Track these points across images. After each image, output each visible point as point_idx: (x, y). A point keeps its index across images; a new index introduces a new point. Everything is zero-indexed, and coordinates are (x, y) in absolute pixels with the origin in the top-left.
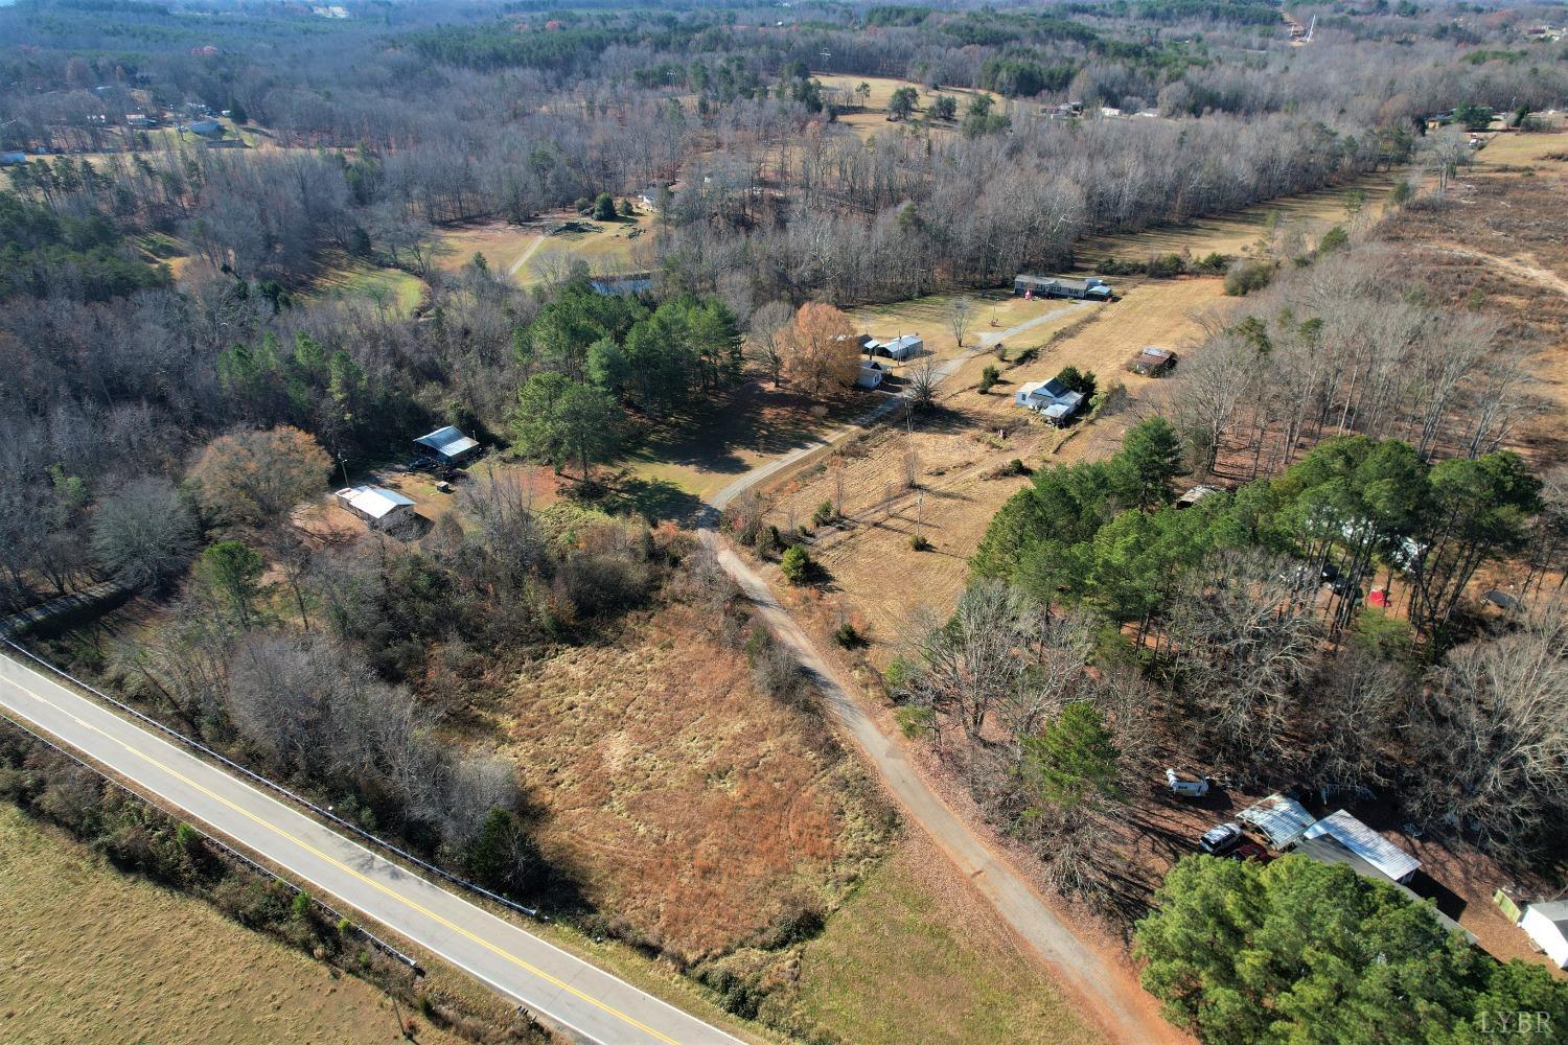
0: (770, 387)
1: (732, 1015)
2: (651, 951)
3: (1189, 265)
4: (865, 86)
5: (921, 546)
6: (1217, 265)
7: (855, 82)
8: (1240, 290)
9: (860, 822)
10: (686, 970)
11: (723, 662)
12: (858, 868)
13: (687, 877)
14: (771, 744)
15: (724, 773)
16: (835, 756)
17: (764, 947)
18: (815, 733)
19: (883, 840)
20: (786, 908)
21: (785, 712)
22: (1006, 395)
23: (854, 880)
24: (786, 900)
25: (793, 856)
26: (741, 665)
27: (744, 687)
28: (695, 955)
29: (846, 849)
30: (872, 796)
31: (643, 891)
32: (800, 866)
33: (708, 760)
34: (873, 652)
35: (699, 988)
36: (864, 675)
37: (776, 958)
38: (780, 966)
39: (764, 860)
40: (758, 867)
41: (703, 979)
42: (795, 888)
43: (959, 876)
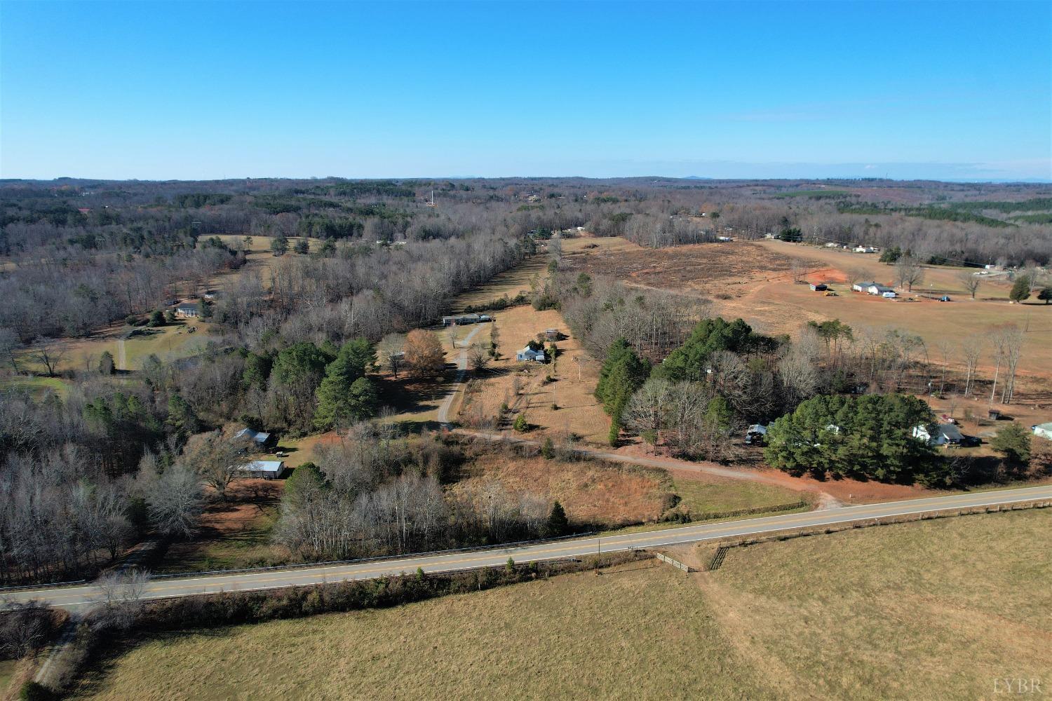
0: (393, 379)
2: (641, 524)
3: (509, 302)
4: (249, 238)
5: (556, 408)
6: (521, 301)
7: (243, 237)
8: (543, 308)
9: (652, 476)
10: (658, 522)
11: (532, 463)
12: (668, 484)
13: (621, 508)
14: (590, 473)
15: (586, 485)
16: (618, 465)
17: (671, 507)
18: (603, 463)
19: (665, 475)
20: (662, 499)
21: (582, 464)
22: (508, 359)
23: (671, 486)
24: (660, 497)
25: (645, 490)
26: (542, 461)
27: (553, 465)
28: (655, 518)
29: (658, 481)
30: (646, 468)
31: (614, 516)
32: (651, 491)
33: (574, 485)
34: (588, 439)
35: (667, 524)
36: (594, 445)
37: (679, 508)
38: (682, 508)
39: (638, 494)
40: (639, 497)
41: (667, 520)
42: (658, 495)
43: (698, 473)
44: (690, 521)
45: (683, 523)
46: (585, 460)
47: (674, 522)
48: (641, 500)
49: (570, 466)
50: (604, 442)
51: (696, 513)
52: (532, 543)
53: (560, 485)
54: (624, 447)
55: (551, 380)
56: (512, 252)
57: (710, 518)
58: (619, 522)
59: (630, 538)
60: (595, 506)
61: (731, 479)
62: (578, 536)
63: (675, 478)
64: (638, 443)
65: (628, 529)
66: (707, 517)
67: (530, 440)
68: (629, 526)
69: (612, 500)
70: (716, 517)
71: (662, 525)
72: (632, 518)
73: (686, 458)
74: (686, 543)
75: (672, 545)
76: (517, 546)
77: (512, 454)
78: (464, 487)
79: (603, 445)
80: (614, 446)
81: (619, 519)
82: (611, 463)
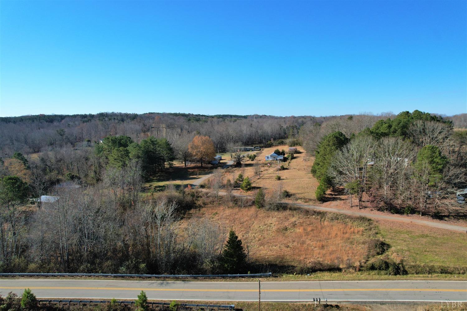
1: (398, 276)
2: (337, 270)
3: (274, 144)
5: (280, 179)
6: (282, 143)
8: (293, 145)
9: (355, 223)
10: (360, 269)
11: (245, 211)
12: (374, 231)
13: (317, 250)
14: (293, 219)
15: (286, 229)
16: (322, 214)
17: (378, 254)
18: (307, 212)
19: (370, 224)
20: (367, 245)
21: (288, 212)
22: (260, 160)
23: (377, 233)
24: (364, 243)
25: (347, 236)
26: (253, 209)
27: (262, 213)
28: (357, 264)
29: (361, 228)
30: (350, 217)
31: (306, 258)
32: (352, 237)
33: (274, 228)
34: (298, 196)
35: (373, 273)
36: (303, 200)
37: (388, 255)
38: (393, 256)
39: (339, 238)
40: (338, 241)
41: (373, 268)
42: (362, 241)
43: (408, 224)
44: (405, 273)
45: (396, 274)
46: (290, 209)
47: (383, 272)
48: (340, 245)
49: (276, 213)
50: (312, 198)
51: (413, 264)
52: (195, 278)
53: (261, 227)
54: (330, 202)
55: (283, 168)
56: (284, 130)
57: (435, 272)
58: (309, 265)
59: (321, 286)
60: (288, 247)
61: (453, 233)
62: (253, 277)
63: (381, 227)
64: (343, 200)
65: (319, 274)
66: (431, 271)
67: (250, 195)
68: (321, 270)
69: (308, 242)
70: (444, 271)
71: (365, 275)
72: (327, 262)
73: (392, 211)
74: (403, 303)
75: (382, 303)
76: (177, 279)
77: (231, 204)
78: (180, 225)
79: (311, 200)
80: (320, 201)
81: (310, 262)
82: (315, 212)
